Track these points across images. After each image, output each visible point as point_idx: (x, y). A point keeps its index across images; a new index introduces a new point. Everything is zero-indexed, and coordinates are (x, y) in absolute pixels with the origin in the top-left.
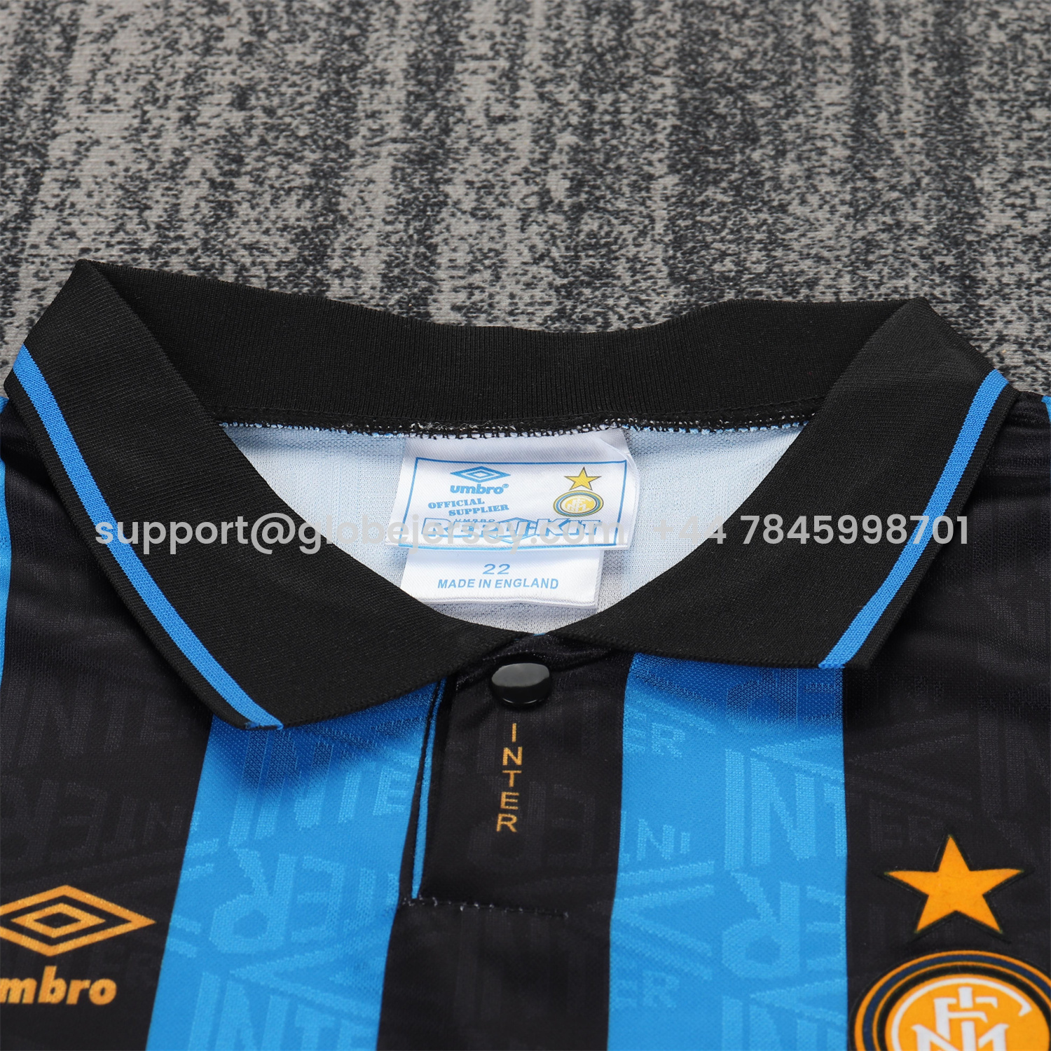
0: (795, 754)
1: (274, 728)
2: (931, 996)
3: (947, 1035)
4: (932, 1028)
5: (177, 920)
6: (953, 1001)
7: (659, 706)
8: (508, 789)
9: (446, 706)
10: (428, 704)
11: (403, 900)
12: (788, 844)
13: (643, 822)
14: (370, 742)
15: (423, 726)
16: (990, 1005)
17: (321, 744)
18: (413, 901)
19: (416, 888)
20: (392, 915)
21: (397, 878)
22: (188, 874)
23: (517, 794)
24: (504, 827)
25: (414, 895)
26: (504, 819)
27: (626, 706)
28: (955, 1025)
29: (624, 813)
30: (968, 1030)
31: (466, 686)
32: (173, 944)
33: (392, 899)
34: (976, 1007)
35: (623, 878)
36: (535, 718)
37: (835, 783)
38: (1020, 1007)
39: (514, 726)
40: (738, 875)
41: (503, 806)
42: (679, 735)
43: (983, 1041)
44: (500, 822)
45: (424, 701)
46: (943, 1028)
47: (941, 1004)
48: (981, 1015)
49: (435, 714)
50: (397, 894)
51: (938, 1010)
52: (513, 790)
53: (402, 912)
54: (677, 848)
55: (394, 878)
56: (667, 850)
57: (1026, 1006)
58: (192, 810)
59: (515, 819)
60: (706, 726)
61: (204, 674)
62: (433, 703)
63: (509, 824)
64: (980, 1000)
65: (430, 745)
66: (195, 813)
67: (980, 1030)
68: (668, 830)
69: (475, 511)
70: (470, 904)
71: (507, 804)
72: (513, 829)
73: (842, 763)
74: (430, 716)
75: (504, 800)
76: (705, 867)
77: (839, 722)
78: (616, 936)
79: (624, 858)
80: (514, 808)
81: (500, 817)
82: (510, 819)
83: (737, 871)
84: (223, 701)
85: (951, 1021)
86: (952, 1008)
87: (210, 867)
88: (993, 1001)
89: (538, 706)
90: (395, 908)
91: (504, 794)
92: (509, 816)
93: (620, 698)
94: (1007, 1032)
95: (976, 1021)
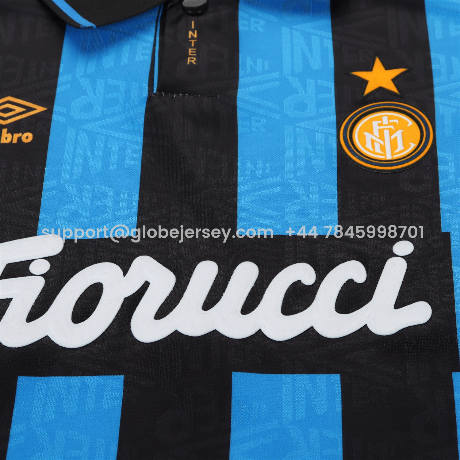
0: (311, 28)
1: (92, 27)
2: (371, 120)
3: (378, 136)
4: (372, 133)
5: (56, 108)
6: (380, 122)
7: (253, 11)
8: (191, 47)
9: (164, 16)
10: (156, 15)
11: (150, 94)
12: (310, 64)
13: (248, 58)
14: (133, 32)
15: (154, 24)
16: (395, 123)
17: (112, 34)
18: (154, 94)
19: (155, 89)
20: (146, 100)
21: (147, 85)
22: (60, 89)
23: (195, 49)
24: (191, 63)
25: (155, 92)
26: (190, 59)
27: (239, 12)
28: (381, 132)
29: (240, 55)
30: (386, 133)
31: (172, 7)
32: (55, 117)
33: (145, 94)
34: (390, 124)
35: (241, 81)
36: (202, 18)
37: (328, 38)
38: (408, 123)
39: (193, 22)
40: (289, 77)
41: (190, 54)
42: (262, 22)
43: (393, 137)
44: (189, 61)
45: (155, 14)
46: (376, 133)
47: (375, 124)
48: (392, 127)
49: (159, 19)
50: (147, 92)
51: (374, 126)
52: (194, 47)
53: (150, 99)
54: (263, 68)
55: (146, 86)
56: (259, 69)
57: (410, 122)
58: (60, 63)
59: (195, 59)
60: (273, 18)
62: (158, 16)
63: (193, 61)
64: (391, 121)
65: (158, 32)
67: (391, 133)
68: (259, 61)
70: (178, 94)
71: (191, 53)
72: (194, 63)
73: (331, 30)
74: (157, 20)
75: (190, 51)
76: (276, 75)
77: (329, 14)
78: (239, 104)
79: (241, 73)
80: (194, 55)
81: (189, 58)
82: (193, 59)
83: (288, 76)
85: (379, 130)
86: (379, 125)
87: (69, 86)
88: (397, 121)
89: (202, 14)
90: (147, 98)
91: (190, 50)
92: (193, 58)
93: (237, 9)
94: (402, 133)
95: (390, 129)
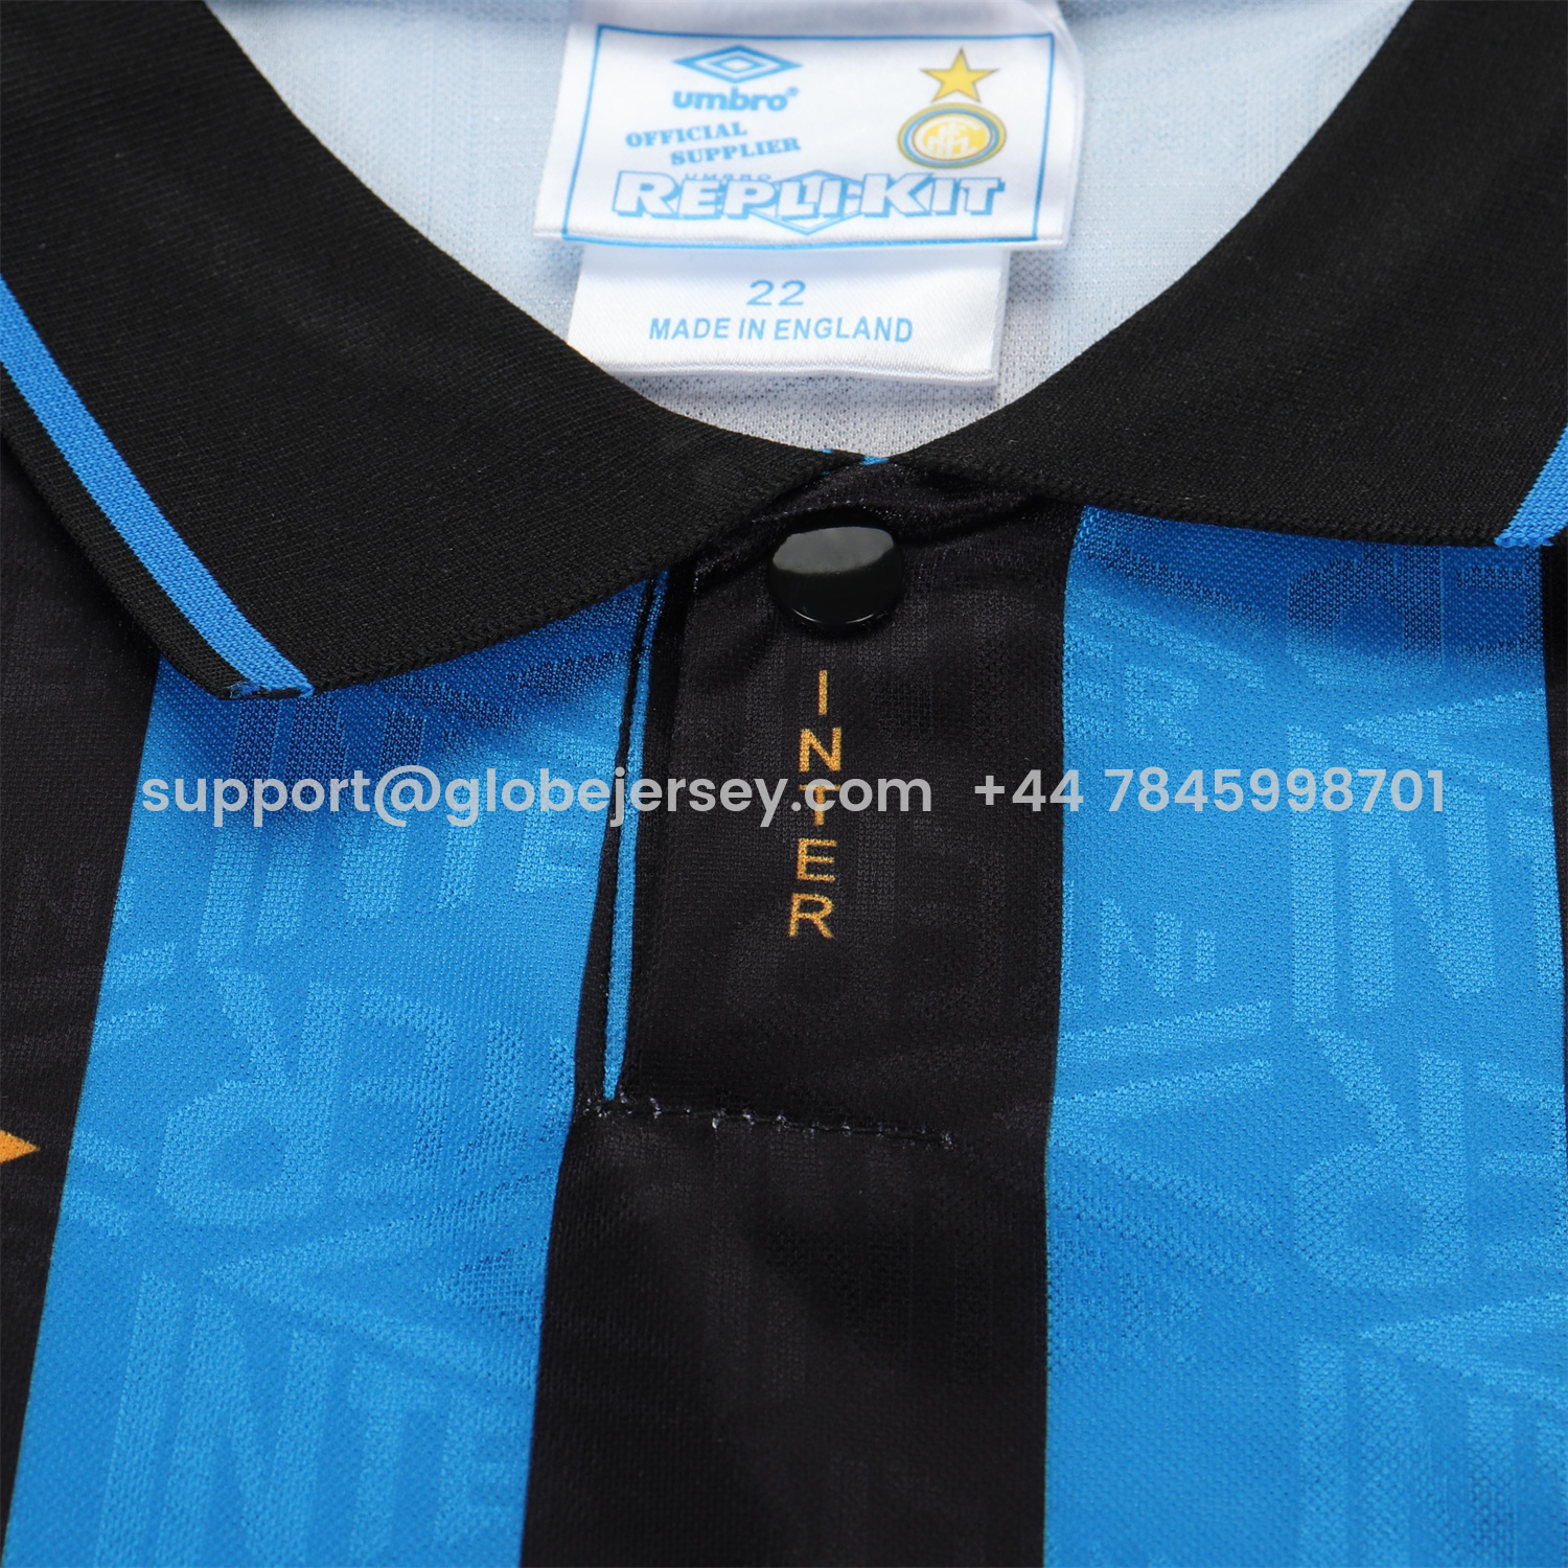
0: (1442, 738)
1: (293, 693)
5: (86, 1145)
7: (1140, 622)
8: (813, 832)
9: (673, 624)
10: (632, 619)
11: (584, 1102)
12: (1433, 957)
13: (1112, 907)
14: (507, 712)
15: (620, 676)
17: (400, 714)
18: (607, 1106)
19: (612, 1072)
20: (561, 1135)
21: (570, 1048)
22: (110, 1031)
23: (833, 843)
24: (805, 925)
25: (610, 1092)
26: (806, 907)
27: (1069, 626)
29: (1069, 885)
31: (715, 580)
32: (77, 1202)
33: (560, 1101)
35: (1074, 1046)
36: (869, 655)
37: (1531, 807)
39: (823, 677)
40: (1325, 1036)
41: (802, 873)
42: (1186, 690)
44: (796, 915)
45: (624, 613)
49: (647, 643)
50: (571, 1088)
52: (823, 833)
53: (582, 1133)
54: (1188, 967)
55: (564, 1045)
56: (1166, 977)
58: (118, 872)
59: (828, 906)
60: (1242, 668)
61: (140, 552)
62: (643, 620)
63: (816, 918)
65: (639, 718)
66: (123, 880)
68: (1170, 928)
69: (728, 153)
70: (734, 1113)
71: (812, 868)
72: (826, 932)
73: (1546, 760)
74: (638, 649)
75: (804, 858)
76: (1249, 1017)
77: (1537, 660)
78: (1059, 1188)
79: (1072, 997)
80: (826, 878)
81: (797, 900)
82: (819, 907)
83: (1322, 1024)
84: (181, 620)
87: (157, 1013)
89: (876, 626)
90: (566, 1120)
91: (804, 844)
92: (816, 898)
93: (1054, 606)
